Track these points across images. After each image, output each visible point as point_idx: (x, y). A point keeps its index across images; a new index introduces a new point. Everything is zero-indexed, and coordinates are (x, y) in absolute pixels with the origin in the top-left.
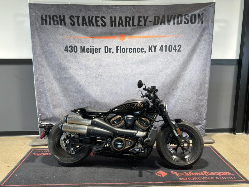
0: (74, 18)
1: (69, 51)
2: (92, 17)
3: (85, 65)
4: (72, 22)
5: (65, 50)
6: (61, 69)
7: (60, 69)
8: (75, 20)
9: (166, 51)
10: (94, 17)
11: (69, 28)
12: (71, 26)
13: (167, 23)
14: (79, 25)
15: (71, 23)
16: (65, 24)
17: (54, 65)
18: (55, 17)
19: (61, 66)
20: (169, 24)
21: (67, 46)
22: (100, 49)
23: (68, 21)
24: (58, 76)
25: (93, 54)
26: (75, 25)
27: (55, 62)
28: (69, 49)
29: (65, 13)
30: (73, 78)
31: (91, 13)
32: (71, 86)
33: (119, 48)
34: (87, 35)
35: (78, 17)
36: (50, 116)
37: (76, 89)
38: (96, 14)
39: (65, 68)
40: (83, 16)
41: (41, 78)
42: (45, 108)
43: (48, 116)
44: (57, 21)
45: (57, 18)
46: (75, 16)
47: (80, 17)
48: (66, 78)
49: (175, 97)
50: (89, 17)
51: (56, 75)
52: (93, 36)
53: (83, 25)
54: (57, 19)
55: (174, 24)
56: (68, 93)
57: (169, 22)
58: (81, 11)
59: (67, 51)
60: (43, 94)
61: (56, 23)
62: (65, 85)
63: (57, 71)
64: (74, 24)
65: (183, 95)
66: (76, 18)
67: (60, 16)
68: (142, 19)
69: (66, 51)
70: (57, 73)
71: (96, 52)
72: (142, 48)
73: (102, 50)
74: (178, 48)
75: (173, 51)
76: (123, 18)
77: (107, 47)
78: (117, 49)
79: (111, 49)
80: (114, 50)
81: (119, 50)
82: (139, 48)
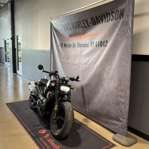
9: (99, 46)
13: (101, 22)
20: (102, 23)
25: (68, 48)
28: (60, 45)
33: (78, 44)
49: (103, 87)
55: (105, 22)
57: (102, 21)
65: (107, 87)
68: (85, 22)
71: (70, 47)
72: (88, 44)
73: (72, 46)
74: (105, 44)
75: (103, 46)
76: (76, 23)
77: (74, 43)
78: (78, 45)
79: (75, 45)
80: (76, 46)
81: (78, 46)
82: (86, 44)
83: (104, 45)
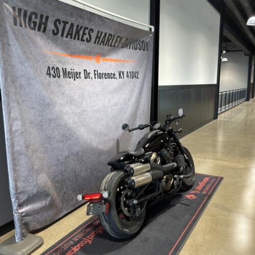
0: (60, 23)
1: (51, 76)
2: (82, 27)
3: (70, 97)
4: (55, 29)
5: (47, 74)
6: (44, 105)
7: (42, 106)
8: (60, 27)
9: (130, 78)
10: (83, 28)
11: (48, 38)
12: (51, 35)
13: (128, 47)
14: (62, 35)
15: (53, 31)
16: (44, 31)
17: (34, 100)
18: (33, 16)
19: (45, 100)
20: (130, 49)
21: (49, 67)
22: (80, 73)
23: (51, 26)
24: (38, 118)
25: (75, 80)
26: (58, 36)
27: (36, 94)
28: (52, 72)
29: (51, 13)
30: (60, 118)
31: (81, 21)
32: (56, 133)
33: (96, 72)
34: (67, 52)
35: (65, 23)
36: (32, 193)
37: (62, 136)
38: (86, 24)
39: (50, 103)
40: (72, 24)
41: (17, 125)
42: (24, 181)
43: (30, 192)
44: (35, 23)
45: (36, 17)
46: (62, 22)
47: (67, 23)
48: (51, 120)
50: (78, 26)
51: (34, 118)
52: (73, 53)
53: (67, 37)
54: (36, 20)
56: (51, 145)
58: (72, 15)
59: (50, 74)
60: (20, 154)
61: (32, 25)
62: (49, 132)
63: (38, 110)
64: (57, 33)
66: (62, 24)
67: (42, 16)
68: (118, 39)
69: (48, 76)
70: (38, 113)
71: (77, 78)
72: (114, 74)
73: (82, 75)
74: (137, 75)
75: (134, 78)
76: (107, 35)
77: (85, 70)
78: (95, 74)
79: (89, 73)
80: (92, 75)
81: (96, 76)
82: (111, 74)
83: (135, 76)
